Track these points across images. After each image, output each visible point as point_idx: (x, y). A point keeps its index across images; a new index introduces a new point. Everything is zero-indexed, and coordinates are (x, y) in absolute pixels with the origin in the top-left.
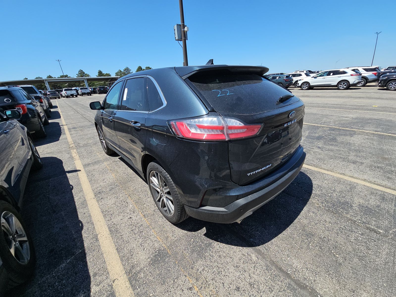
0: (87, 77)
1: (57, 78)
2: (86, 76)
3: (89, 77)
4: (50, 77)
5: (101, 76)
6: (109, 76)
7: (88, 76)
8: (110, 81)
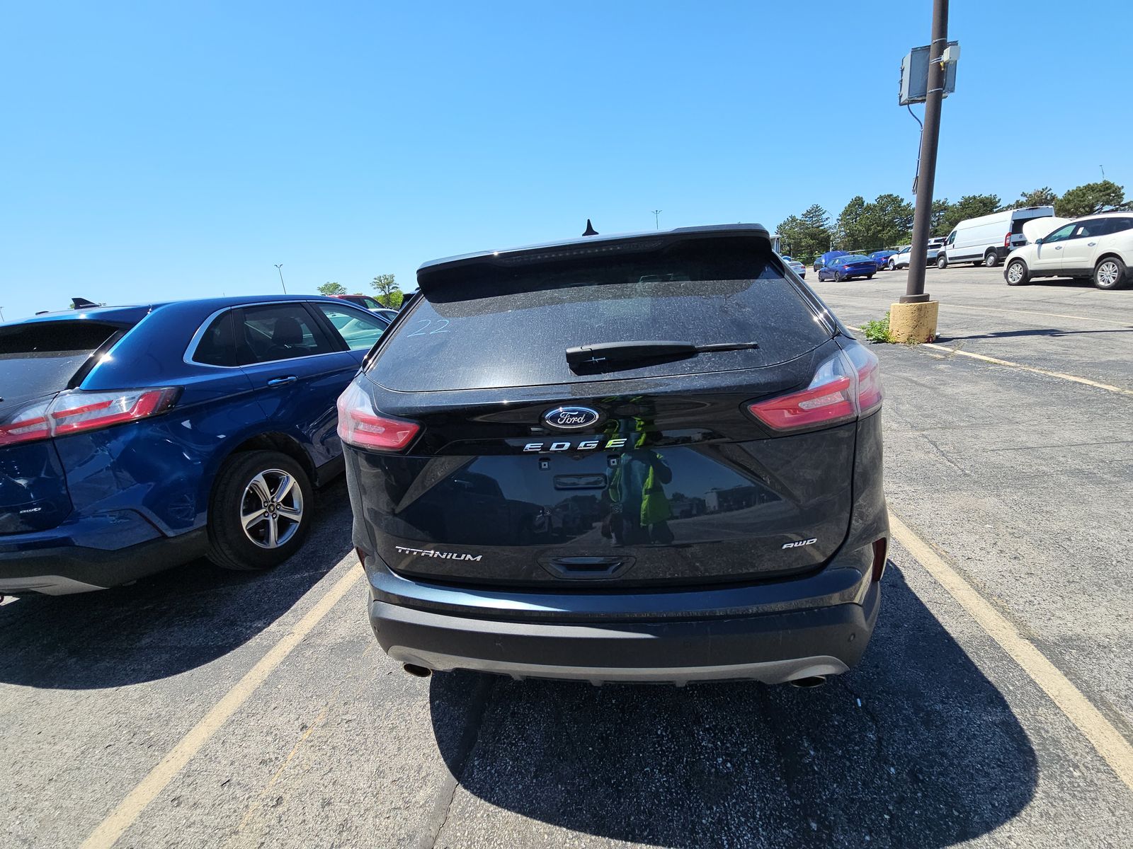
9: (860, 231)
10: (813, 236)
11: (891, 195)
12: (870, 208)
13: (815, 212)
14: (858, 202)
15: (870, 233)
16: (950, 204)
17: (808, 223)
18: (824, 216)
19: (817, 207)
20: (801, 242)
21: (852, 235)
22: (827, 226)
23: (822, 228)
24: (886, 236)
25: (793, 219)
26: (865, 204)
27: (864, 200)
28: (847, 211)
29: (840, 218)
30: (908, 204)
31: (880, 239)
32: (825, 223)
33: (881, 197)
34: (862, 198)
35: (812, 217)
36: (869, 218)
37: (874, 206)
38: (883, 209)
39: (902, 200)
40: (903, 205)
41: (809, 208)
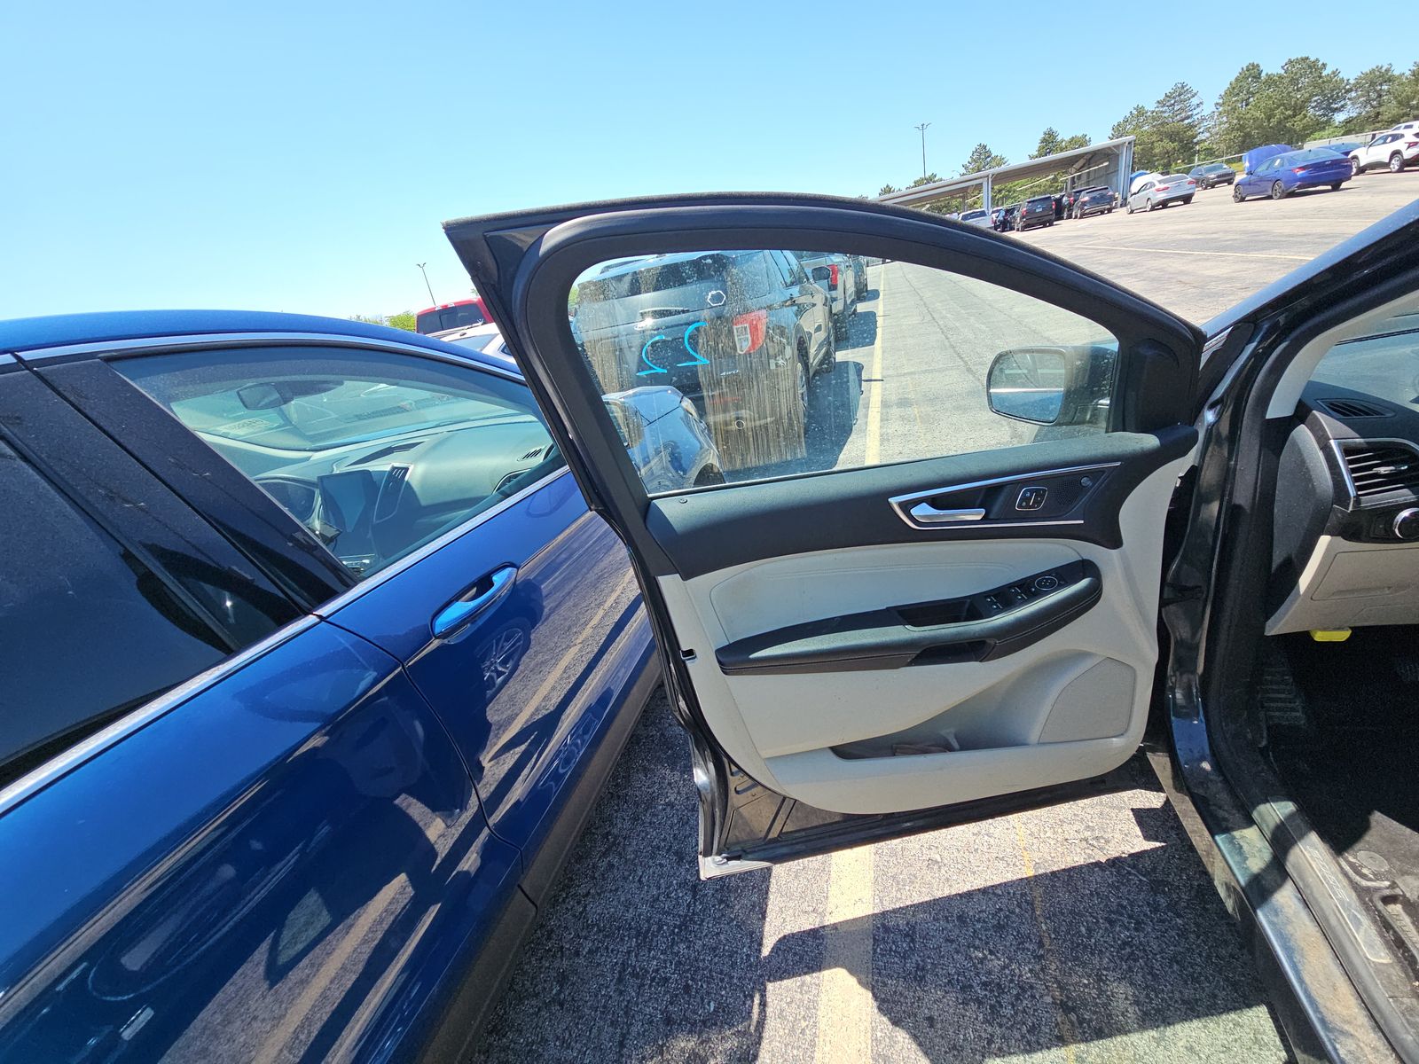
0: (997, 170)
1: (904, 191)
2: (993, 164)
3: (1003, 168)
4: (888, 190)
5: (1049, 153)
6: (1081, 146)
7: (1001, 161)
8: (1078, 167)
9: (1256, 119)
10: (1172, 137)
11: (1307, 58)
12: (1272, 81)
13: (1179, 95)
14: (1253, 72)
15: (1274, 121)
16: (1396, 73)
17: (1166, 115)
18: (1194, 101)
19: (1183, 87)
20: (1152, 149)
21: (1241, 128)
22: (1199, 116)
23: (1189, 121)
24: (1298, 126)
25: (1141, 112)
26: (1263, 75)
27: (1261, 68)
28: (1234, 88)
29: (1221, 101)
30: (1333, 73)
31: (1289, 130)
32: (1195, 112)
33: (1290, 62)
34: (1258, 65)
35: (1173, 104)
36: (1271, 97)
37: (1281, 77)
38: (1294, 81)
39: (1324, 65)
40: (1324, 73)
41: (1169, 90)
